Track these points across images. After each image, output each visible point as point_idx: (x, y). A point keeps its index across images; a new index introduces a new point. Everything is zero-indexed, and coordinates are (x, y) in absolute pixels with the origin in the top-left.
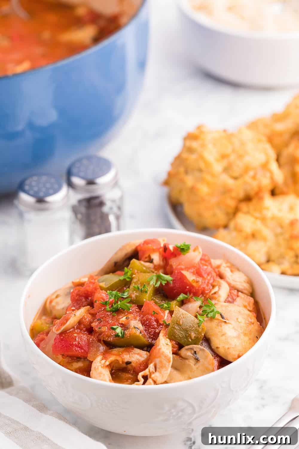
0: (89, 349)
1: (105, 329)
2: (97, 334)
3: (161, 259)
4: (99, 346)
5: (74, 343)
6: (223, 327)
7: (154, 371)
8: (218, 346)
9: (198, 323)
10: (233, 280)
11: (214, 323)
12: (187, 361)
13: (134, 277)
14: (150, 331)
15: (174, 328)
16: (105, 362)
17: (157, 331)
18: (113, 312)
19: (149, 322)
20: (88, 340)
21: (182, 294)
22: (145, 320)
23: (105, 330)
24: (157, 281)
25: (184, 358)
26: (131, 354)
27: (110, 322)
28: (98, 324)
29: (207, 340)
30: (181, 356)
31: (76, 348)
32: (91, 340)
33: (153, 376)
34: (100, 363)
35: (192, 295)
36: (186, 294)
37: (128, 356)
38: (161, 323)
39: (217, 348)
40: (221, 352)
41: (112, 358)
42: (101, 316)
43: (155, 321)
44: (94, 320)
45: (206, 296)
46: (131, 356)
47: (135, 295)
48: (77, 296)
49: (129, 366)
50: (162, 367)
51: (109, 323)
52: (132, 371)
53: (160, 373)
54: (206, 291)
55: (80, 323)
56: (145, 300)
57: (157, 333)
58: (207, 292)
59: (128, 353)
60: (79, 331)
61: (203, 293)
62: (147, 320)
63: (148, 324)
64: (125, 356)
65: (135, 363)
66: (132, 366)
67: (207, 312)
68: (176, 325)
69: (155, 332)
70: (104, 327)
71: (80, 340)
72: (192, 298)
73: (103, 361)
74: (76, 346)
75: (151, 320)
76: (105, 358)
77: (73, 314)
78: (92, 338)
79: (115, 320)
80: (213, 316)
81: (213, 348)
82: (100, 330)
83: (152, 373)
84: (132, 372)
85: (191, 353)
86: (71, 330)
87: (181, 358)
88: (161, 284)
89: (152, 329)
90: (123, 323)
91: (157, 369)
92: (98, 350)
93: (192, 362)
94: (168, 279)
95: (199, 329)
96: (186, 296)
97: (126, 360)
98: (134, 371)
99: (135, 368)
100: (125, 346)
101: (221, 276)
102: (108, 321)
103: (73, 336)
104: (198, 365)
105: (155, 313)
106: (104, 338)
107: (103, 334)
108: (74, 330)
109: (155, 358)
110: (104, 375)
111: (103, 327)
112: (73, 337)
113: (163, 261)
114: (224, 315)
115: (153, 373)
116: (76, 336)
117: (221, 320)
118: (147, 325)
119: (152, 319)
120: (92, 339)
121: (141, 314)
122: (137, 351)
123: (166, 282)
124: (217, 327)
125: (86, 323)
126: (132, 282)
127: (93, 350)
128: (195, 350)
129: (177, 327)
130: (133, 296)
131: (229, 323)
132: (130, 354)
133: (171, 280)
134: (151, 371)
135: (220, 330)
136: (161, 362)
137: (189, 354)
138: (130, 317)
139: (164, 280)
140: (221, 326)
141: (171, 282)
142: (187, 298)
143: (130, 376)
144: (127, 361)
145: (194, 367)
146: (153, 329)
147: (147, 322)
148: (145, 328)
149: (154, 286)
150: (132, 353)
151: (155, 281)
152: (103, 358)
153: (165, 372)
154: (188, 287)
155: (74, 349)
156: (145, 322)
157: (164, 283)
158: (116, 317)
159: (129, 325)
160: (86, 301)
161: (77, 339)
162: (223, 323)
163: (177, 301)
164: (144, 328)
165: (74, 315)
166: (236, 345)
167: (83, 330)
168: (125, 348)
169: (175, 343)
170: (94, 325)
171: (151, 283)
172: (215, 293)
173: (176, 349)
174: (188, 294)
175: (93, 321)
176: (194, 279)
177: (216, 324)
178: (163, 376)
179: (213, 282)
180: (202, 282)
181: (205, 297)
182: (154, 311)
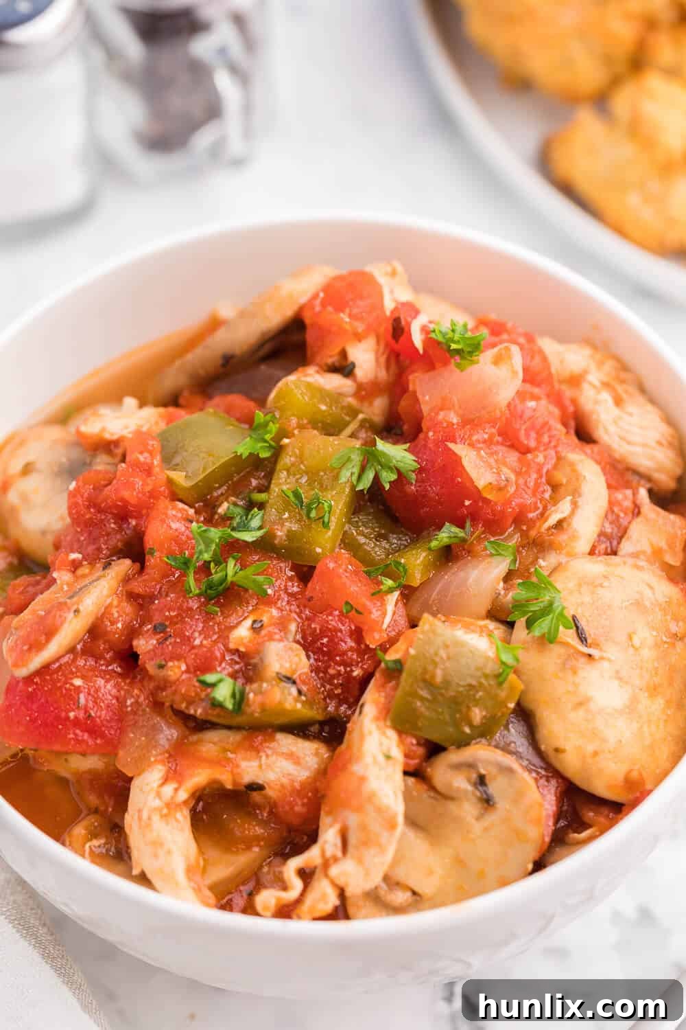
0: (122, 731)
1: (176, 670)
2: (152, 685)
3: (383, 360)
4: (155, 729)
5: (72, 715)
6: (582, 674)
7: (339, 854)
8: (561, 744)
9: (496, 672)
10: (622, 438)
11: (550, 660)
12: (452, 806)
13: (287, 445)
14: (331, 671)
15: (414, 695)
16: (176, 790)
17: (355, 674)
18: (209, 599)
19: (331, 640)
20: (121, 701)
21: (447, 524)
22: (318, 631)
23: (178, 676)
24: (363, 469)
25: (444, 796)
26: (264, 758)
27: (197, 642)
28: (155, 646)
29: (525, 715)
30: (433, 788)
31: (78, 731)
32: (129, 702)
33: (334, 871)
34: (158, 795)
35: (480, 528)
36: (461, 525)
37: (255, 764)
38: (371, 646)
39: (557, 750)
40: (571, 764)
41: (199, 777)
42: (167, 614)
43: (351, 634)
44: (142, 624)
45: (528, 530)
46: (264, 767)
47: (285, 529)
48: (88, 507)
49: (256, 796)
50: (366, 843)
51: (193, 647)
52: (267, 809)
53: (360, 861)
54: (530, 512)
55: (95, 632)
56: (319, 550)
57: (354, 678)
58: (531, 515)
59: (254, 753)
60: (91, 662)
61: (519, 519)
62: (323, 633)
63: (325, 649)
64: (244, 764)
65: (277, 787)
66: (266, 797)
67: (532, 611)
68: (421, 684)
69: (348, 677)
70: (176, 663)
71: (91, 704)
72: (479, 539)
73: (168, 790)
74: (76, 723)
75: (339, 634)
76: (173, 775)
77: (69, 609)
78: (137, 696)
79: (215, 633)
80: (549, 632)
81: (543, 747)
82: (162, 673)
83: (331, 861)
84: (265, 815)
85: (469, 781)
86: (65, 659)
87: (432, 794)
88: (377, 479)
89: (340, 666)
90: (242, 649)
91: (351, 849)
92: (152, 743)
93: (469, 809)
94: (400, 465)
95: (499, 691)
96: (461, 534)
97: (247, 779)
98: (271, 813)
99: (275, 803)
100: (247, 728)
101: (583, 434)
102: (189, 638)
103: (68, 686)
104: (492, 818)
105: (352, 607)
106: (173, 701)
107: (169, 691)
108: (74, 660)
109: (345, 805)
110: (169, 852)
111: (170, 664)
112: (70, 690)
113: (388, 368)
114: (586, 628)
115: (336, 860)
116: (79, 687)
117: (572, 647)
118: (324, 654)
119: (341, 631)
120: (133, 700)
121: (305, 607)
122: (286, 742)
123: (394, 477)
124: (561, 675)
125: (117, 636)
126: (278, 467)
127: (135, 738)
128: (483, 771)
129: (424, 693)
130: (279, 533)
131: (602, 658)
132: (261, 757)
133: (414, 471)
134: (329, 854)
135: (571, 689)
136: (363, 828)
137: (461, 783)
138: (265, 619)
139: (390, 468)
140: (575, 672)
141: (413, 476)
142: (464, 540)
143: (259, 831)
144: (251, 781)
145: (477, 827)
146: (342, 668)
147: (325, 640)
148: (316, 660)
149: (353, 487)
150: (269, 752)
151: (356, 470)
152: (168, 772)
153: (376, 860)
154: (467, 503)
155: (72, 736)
156: (318, 640)
157: (388, 478)
158: (220, 619)
159: (262, 660)
160: (121, 529)
161: (82, 700)
162: (583, 660)
163: (430, 549)
164: (312, 661)
165: (75, 611)
166: (621, 741)
167: (105, 659)
168: (244, 733)
169: (414, 741)
170: (143, 645)
171: (345, 475)
172: (559, 525)
173: (416, 761)
174: (468, 524)
175: (140, 626)
176: (490, 484)
177: (559, 661)
178: (367, 874)
179: (555, 467)
180: (517, 485)
181: (524, 534)
182: (347, 603)
